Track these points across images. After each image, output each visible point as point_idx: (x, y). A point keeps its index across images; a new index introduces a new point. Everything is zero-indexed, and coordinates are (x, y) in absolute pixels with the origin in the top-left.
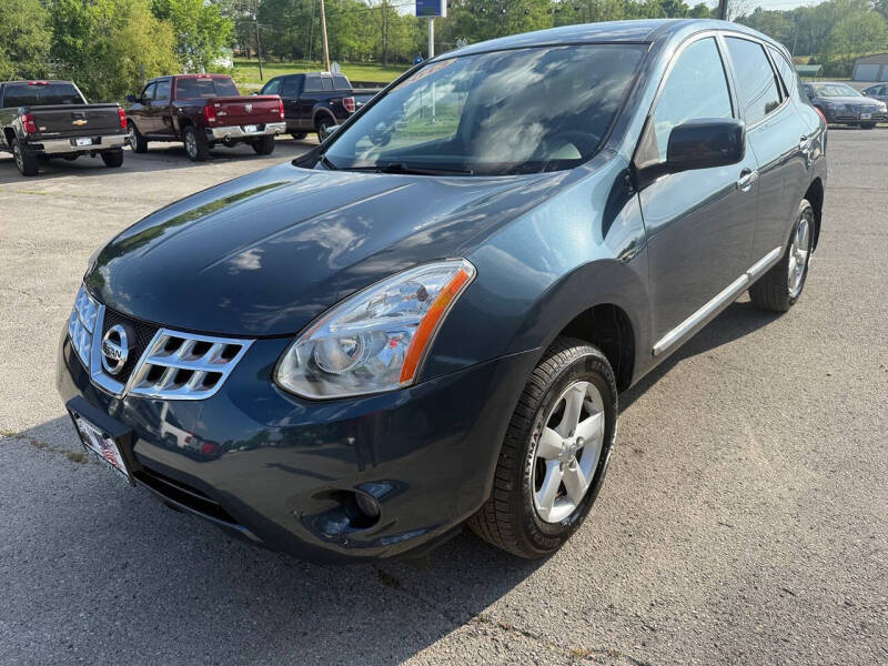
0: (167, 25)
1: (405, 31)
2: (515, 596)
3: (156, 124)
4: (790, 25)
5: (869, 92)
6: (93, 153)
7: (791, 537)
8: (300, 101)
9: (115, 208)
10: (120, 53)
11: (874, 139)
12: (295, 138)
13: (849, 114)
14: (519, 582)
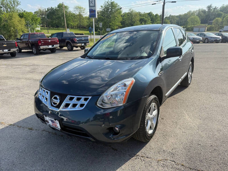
0: (23, 19)
1: (85, 21)
2: (143, 150)
3: (24, 45)
4: (178, 19)
5: (198, 35)
6: (8, 53)
7: (198, 134)
8: (62, 39)
9: (18, 68)
10: (11, 27)
11: (200, 46)
12: (61, 48)
13: (194, 40)
14: (143, 147)
